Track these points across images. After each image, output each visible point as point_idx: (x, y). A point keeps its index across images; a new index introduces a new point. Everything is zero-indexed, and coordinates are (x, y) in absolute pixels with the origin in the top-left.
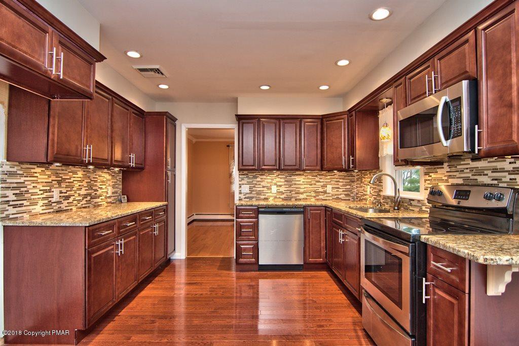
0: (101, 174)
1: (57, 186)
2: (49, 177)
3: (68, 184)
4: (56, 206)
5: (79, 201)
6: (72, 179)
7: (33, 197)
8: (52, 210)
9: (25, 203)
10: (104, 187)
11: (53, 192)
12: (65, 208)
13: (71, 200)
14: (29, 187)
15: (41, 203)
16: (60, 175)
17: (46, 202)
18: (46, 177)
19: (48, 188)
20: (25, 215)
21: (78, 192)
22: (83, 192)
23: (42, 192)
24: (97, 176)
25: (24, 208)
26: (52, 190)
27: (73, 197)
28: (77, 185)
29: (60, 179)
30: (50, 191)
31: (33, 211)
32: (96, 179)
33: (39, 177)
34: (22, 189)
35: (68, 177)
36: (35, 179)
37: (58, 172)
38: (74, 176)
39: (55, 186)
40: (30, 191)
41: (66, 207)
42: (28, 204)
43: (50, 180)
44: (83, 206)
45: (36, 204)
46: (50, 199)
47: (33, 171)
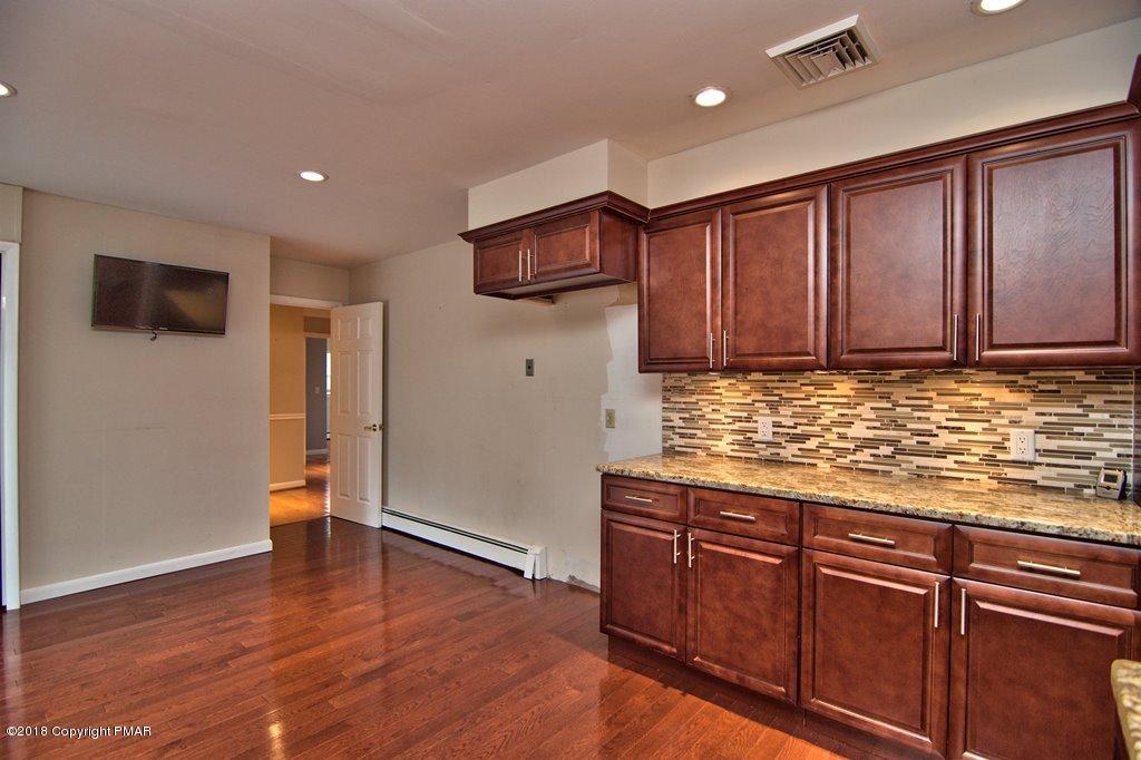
0: (953, 385)
1: (768, 412)
2: (746, 394)
3: (797, 409)
4: (765, 450)
5: (841, 452)
6: (813, 401)
7: (712, 426)
8: (755, 456)
9: (699, 433)
10: (969, 426)
11: (756, 422)
12: (791, 459)
13: (812, 444)
14: (705, 410)
15: (729, 438)
16: (776, 392)
17: (741, 438)
18: (740, 394)
19: (745, 414)
20: (699, 452)
21: (835, 430)
22: (859, 430)
23: (730, 420)
24: (932, 394)
25: (696, 441)
26: (754, 418)
27: (821, 440)
28: (831, 414)
29: (777, 398)
30: (748, 419)
31: (713, 449)
32: (926, 402)
33: (725, 394)
34: (694, 412)
35: (803, 396)
36: (718, 397)
37: (769, 385)
38: (820, 392)
39: (761, 412)
40: (708, 416)
41: (793, 456)
42: (704, 435)
43: (749, 400)
44: (861, 466)
45: (719, 438)
46: (749, 435)
47: (712, 384)
